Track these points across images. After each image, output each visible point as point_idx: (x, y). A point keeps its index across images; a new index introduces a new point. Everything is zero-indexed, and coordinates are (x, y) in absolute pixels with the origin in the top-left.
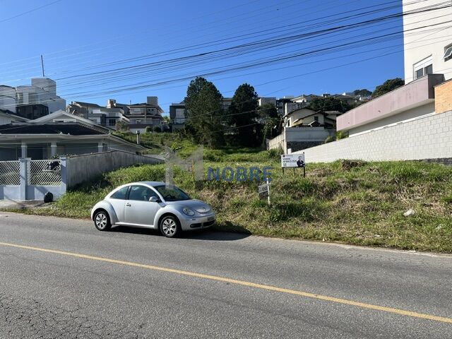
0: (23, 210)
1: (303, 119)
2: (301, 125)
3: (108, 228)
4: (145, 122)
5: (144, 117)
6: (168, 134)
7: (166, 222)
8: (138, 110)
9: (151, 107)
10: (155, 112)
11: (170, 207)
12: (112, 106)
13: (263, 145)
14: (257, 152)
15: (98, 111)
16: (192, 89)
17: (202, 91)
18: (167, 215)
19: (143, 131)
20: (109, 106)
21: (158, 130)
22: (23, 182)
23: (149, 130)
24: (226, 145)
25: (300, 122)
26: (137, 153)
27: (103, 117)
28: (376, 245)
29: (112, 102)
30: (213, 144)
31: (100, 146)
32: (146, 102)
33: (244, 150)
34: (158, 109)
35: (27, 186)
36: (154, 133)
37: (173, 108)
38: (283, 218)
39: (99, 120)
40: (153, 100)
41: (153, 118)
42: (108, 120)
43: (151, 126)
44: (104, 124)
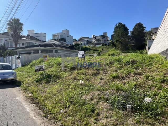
4: (101, 42)
5: (101, 40)
8: (99, 38)
9: (104, 37)
10: (106, 38)
15: (86, 39)
17: (121, 29)
19: (100, 46)
21: (106, 45)
23: (103, 45)
24: (129, 49)
27: (88, 41)
29: (94, 36)
32: (102, 35)
33: (136, 51)
35: (16, 65)
37: (112, 36)
39: (86, 42)
40: (105, 34)
41: (105, 40)
42: (89, 42)
43: (103, 43)
44: (87, 44)
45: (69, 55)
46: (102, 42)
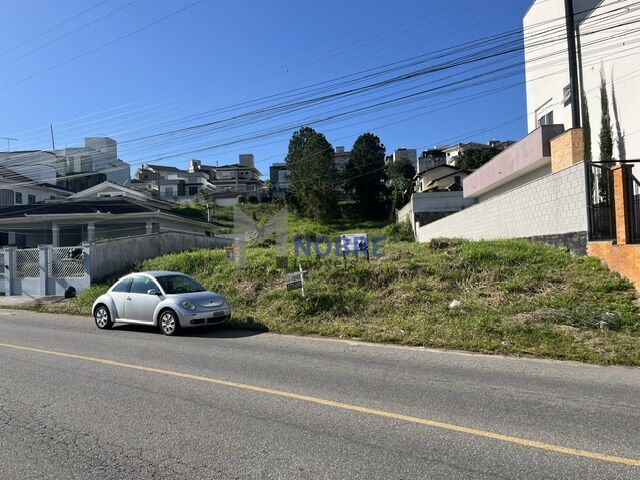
0: (38, 307)
1: (438, 180)
2: (435, 189)
3: (109, 326)
4: (236, 190)
5: (235, 183)
6: (265, 205)
7: (165, 318)
8: (227, 174)
9: (244, 170)
10: (250, 175)
11: (171, 300)
12: (196, 169)
13: (391, 217)
14: (381, 227)
15: (174, 177)
16: (296, 143)
17: (308, 145)
18: (165, 310)
19: (234, 202)
20: (191, 169)
21: (254, 200)
22: (42, 273)
23: (242, 200)
24: (341, 217)
25: (435, 185)
26: (208, 234)
27: (181, 184)
28: (393, 341)
29: (195, 164)
30: (322, 217)
31: (149, 227)
32: (238, 162)
33: (365, 224)
34: (255, 171)
35: (47, 279)
36: (249, 204)
37: (275, 169)
38: (312, 312)
39: (175, 188)
40: (247, 159)
41: (248, 183)
42: (188, 188)
43: (245, 194)
44: (182, 193)
45: (193, 237)
46: (236, 187)
